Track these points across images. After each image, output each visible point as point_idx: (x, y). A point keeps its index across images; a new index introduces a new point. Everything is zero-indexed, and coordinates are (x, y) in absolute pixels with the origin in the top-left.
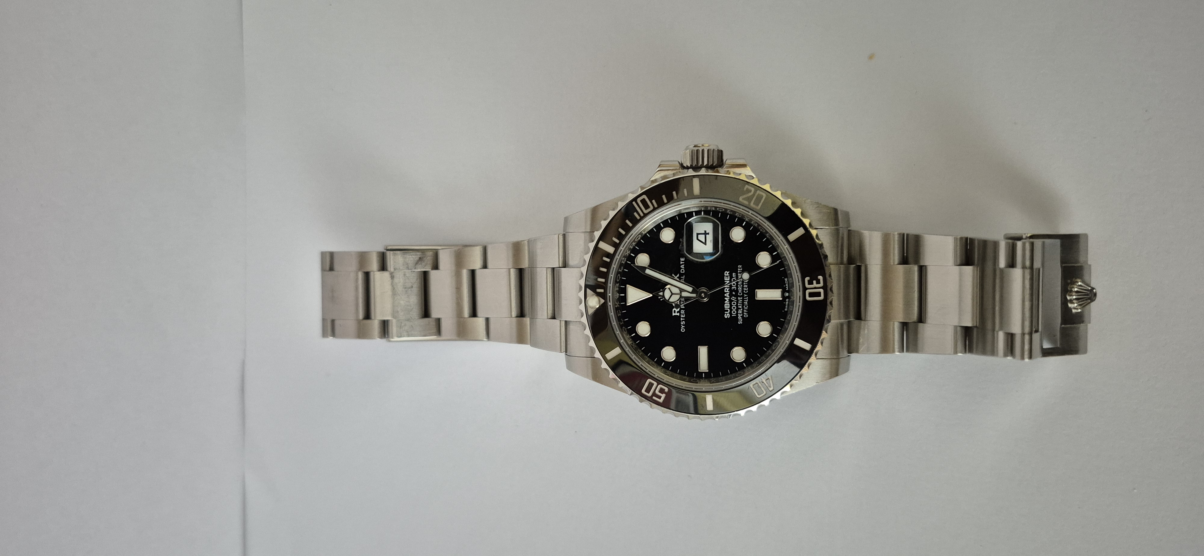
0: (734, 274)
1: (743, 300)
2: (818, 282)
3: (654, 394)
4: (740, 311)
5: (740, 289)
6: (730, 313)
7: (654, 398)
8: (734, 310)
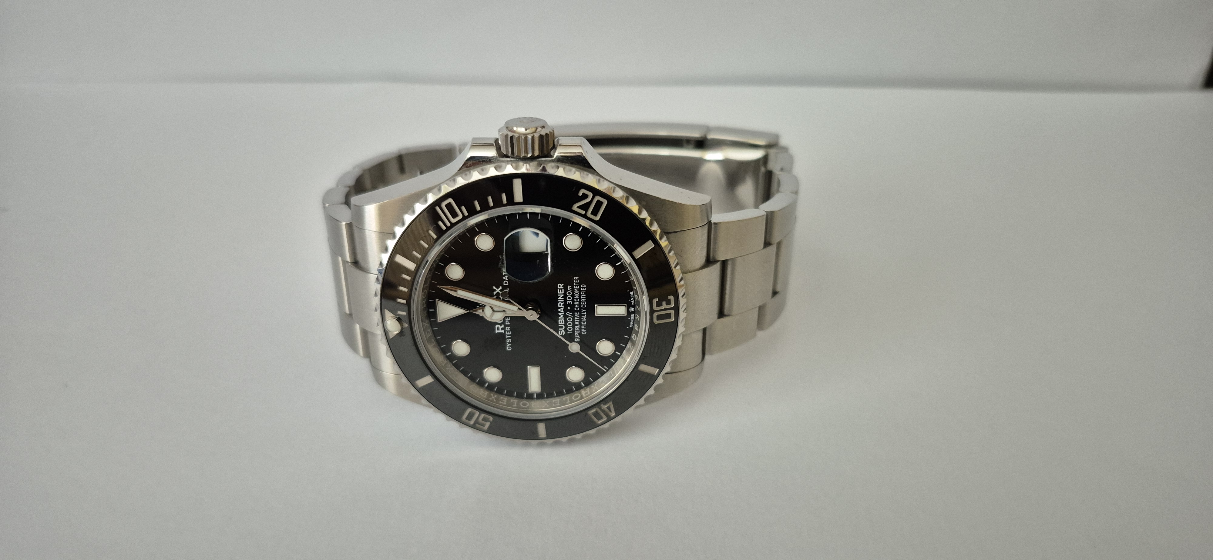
0: (569, 287)
1: (580, 316)
2: (668, 302)
3: (476, 422)
4: (577, 328)
5: (576, 303)
6: (566, 330)
7: (477, 425)
8: (570, 326)
